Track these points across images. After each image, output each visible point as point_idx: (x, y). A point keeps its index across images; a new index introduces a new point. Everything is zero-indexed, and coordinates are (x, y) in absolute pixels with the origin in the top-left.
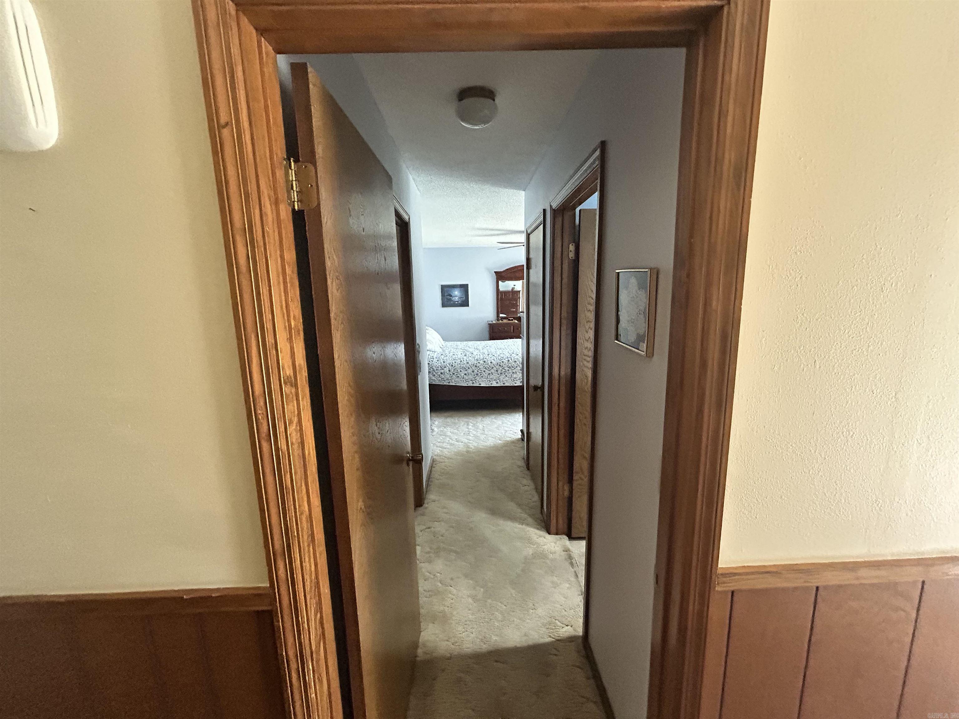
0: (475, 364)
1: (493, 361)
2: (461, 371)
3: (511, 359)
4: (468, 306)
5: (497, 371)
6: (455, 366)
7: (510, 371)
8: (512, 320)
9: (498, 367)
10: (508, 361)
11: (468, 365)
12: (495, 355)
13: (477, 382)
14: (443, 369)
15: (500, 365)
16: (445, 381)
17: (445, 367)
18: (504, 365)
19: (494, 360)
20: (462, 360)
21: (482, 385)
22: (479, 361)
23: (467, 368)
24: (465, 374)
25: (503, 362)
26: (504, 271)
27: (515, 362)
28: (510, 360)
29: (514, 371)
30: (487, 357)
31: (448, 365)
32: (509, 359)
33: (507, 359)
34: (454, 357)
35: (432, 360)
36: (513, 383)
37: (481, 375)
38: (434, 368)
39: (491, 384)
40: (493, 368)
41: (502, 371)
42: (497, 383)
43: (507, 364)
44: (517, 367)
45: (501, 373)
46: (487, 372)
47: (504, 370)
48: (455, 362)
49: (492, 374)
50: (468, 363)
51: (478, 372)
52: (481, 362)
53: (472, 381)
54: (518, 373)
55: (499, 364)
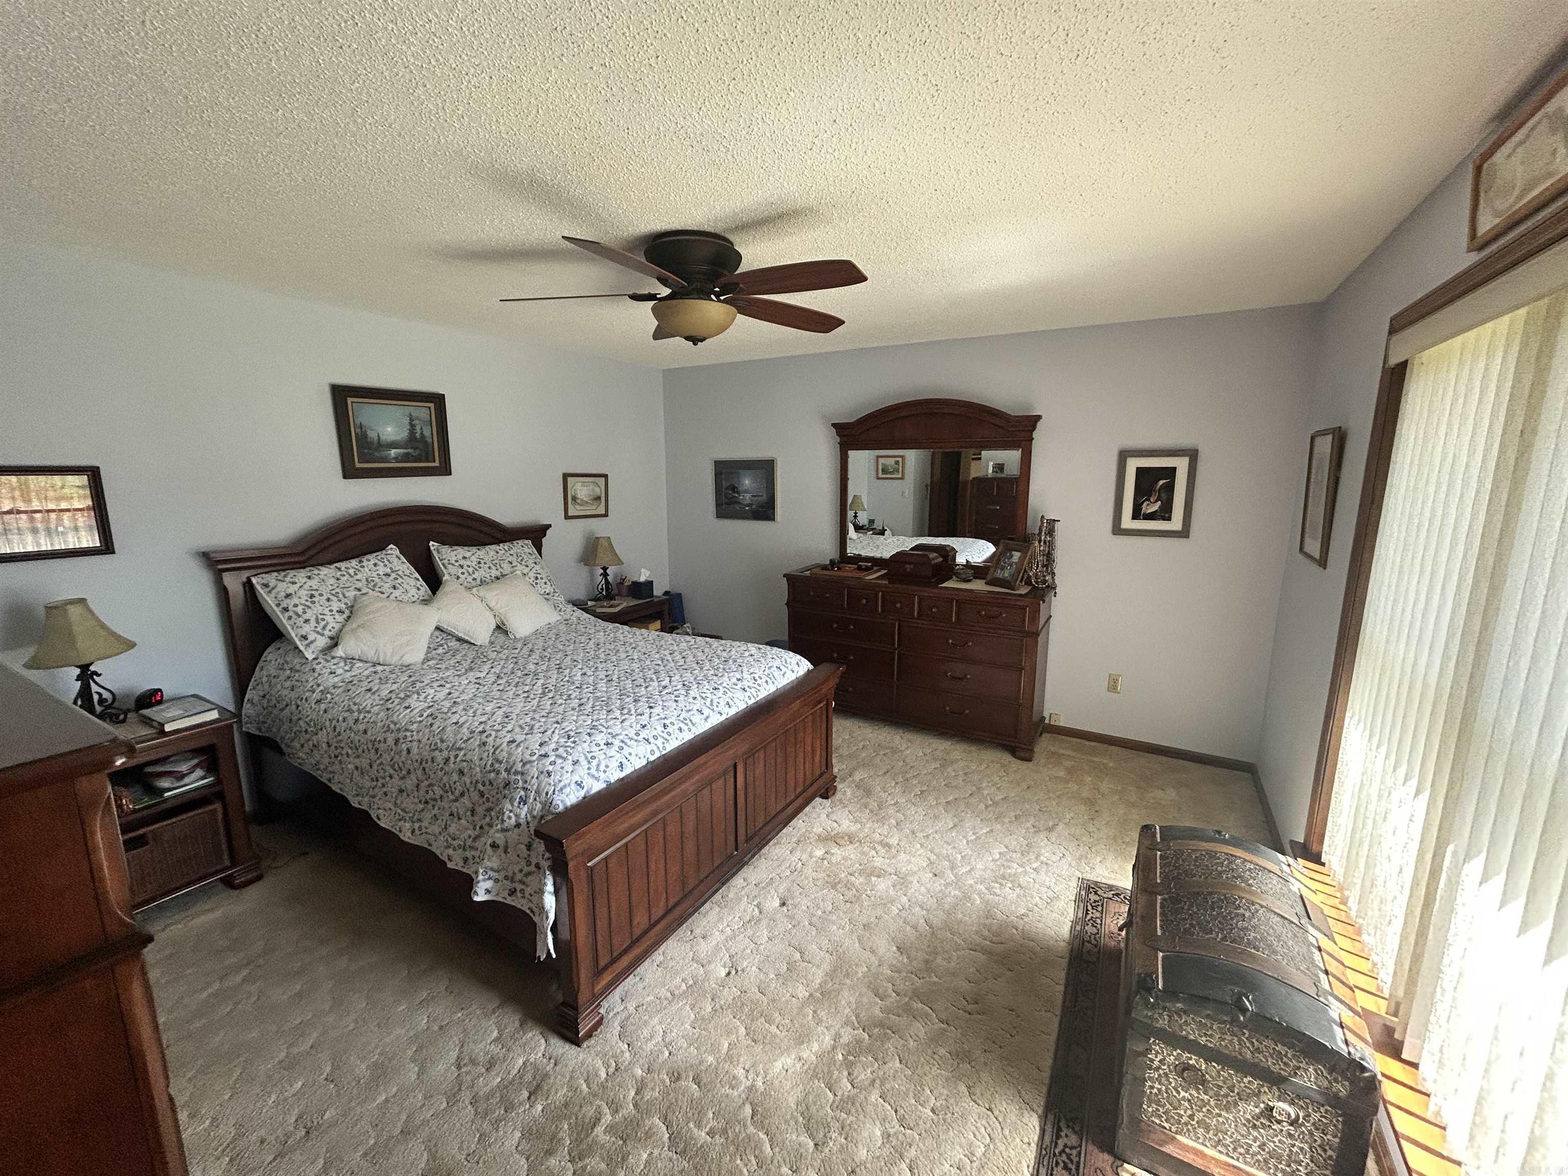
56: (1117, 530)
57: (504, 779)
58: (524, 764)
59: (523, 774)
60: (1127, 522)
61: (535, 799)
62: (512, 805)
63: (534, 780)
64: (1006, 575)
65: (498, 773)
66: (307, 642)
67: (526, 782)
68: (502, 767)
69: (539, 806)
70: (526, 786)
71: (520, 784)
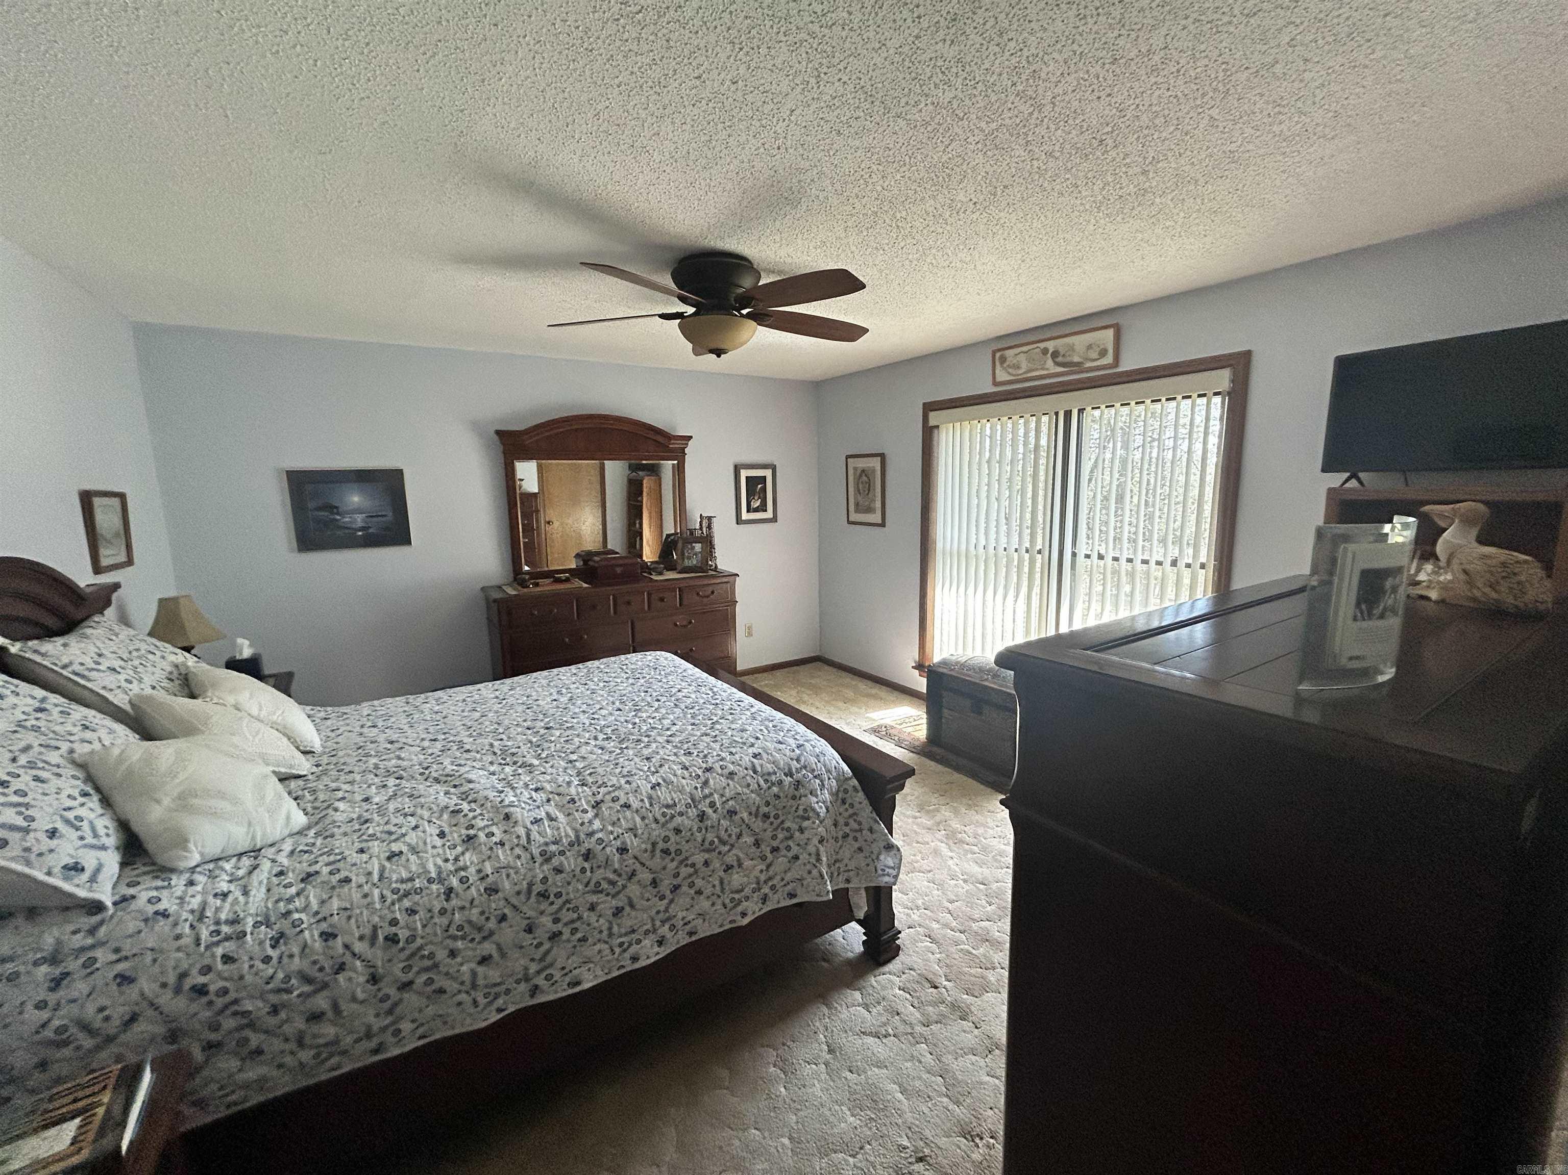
0: (538, 888)
1: (628, 838)
2: (453, 954)
3: (712, 805)
4: (408, 542)
5: (654, 883)
6: (411, 939)
7: (716, 864)
8: (567, 580)
9: (657, 861)
10: (702, 816)
11: (496, 904)
12: (635, 804)
13: (557, 975)
14: (325, 986)
15: (666, 852)
16: (344, 1053)
17: (341, 968)
18: (685, 847)
19: (632, 830)
20: (455, 882)
21: (586, 986)
22: (555, 862)
23: (492, 924)
24: (484, 960)
25: (678, 831)
26: (527, 432)
27: (732, 813)
28: (710, 811)
29: (730, 859)
30: (597, 824)
31: (358, 947)
32: (704, 806)
33: (693, 812)
34: (397, 872)
35: (229, 947)
36: (735, 915)
37: (574, 931)
38: (248, 1006)
39: (635, 959)
40: (633, 874)
41: (676, 875)
42: (660, 943)
43: (699, 837)
44: (739, 836)
45: (676, 888)
46: (607, 905)
47: (685, 871)
48: (412, 912)
49: (632, 906)
50: (492, 890)
51: (556, 921)
52: (571, 862)
53: (527, 979)
54: (747, 863)
55: (661, 845)
56: (739, 521)
57: (790, 782)
58: (798, 760)
59: (805, 767)
60: (745, 516)
61: (829, 779)
62: (817, 796)
63: (819, 764)
64: (695, 562)
65: (780, 782)
66: (85, 876)
67: (813, 770)
68: (780, 775)
69: (834, 783)
70: (816, 773)
71: (811, 776)
